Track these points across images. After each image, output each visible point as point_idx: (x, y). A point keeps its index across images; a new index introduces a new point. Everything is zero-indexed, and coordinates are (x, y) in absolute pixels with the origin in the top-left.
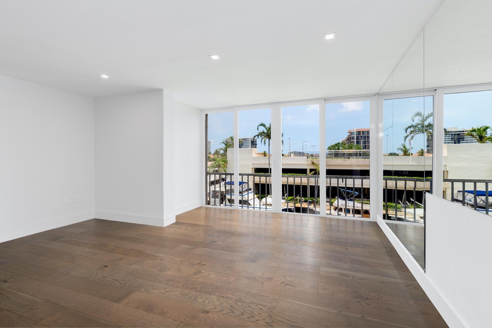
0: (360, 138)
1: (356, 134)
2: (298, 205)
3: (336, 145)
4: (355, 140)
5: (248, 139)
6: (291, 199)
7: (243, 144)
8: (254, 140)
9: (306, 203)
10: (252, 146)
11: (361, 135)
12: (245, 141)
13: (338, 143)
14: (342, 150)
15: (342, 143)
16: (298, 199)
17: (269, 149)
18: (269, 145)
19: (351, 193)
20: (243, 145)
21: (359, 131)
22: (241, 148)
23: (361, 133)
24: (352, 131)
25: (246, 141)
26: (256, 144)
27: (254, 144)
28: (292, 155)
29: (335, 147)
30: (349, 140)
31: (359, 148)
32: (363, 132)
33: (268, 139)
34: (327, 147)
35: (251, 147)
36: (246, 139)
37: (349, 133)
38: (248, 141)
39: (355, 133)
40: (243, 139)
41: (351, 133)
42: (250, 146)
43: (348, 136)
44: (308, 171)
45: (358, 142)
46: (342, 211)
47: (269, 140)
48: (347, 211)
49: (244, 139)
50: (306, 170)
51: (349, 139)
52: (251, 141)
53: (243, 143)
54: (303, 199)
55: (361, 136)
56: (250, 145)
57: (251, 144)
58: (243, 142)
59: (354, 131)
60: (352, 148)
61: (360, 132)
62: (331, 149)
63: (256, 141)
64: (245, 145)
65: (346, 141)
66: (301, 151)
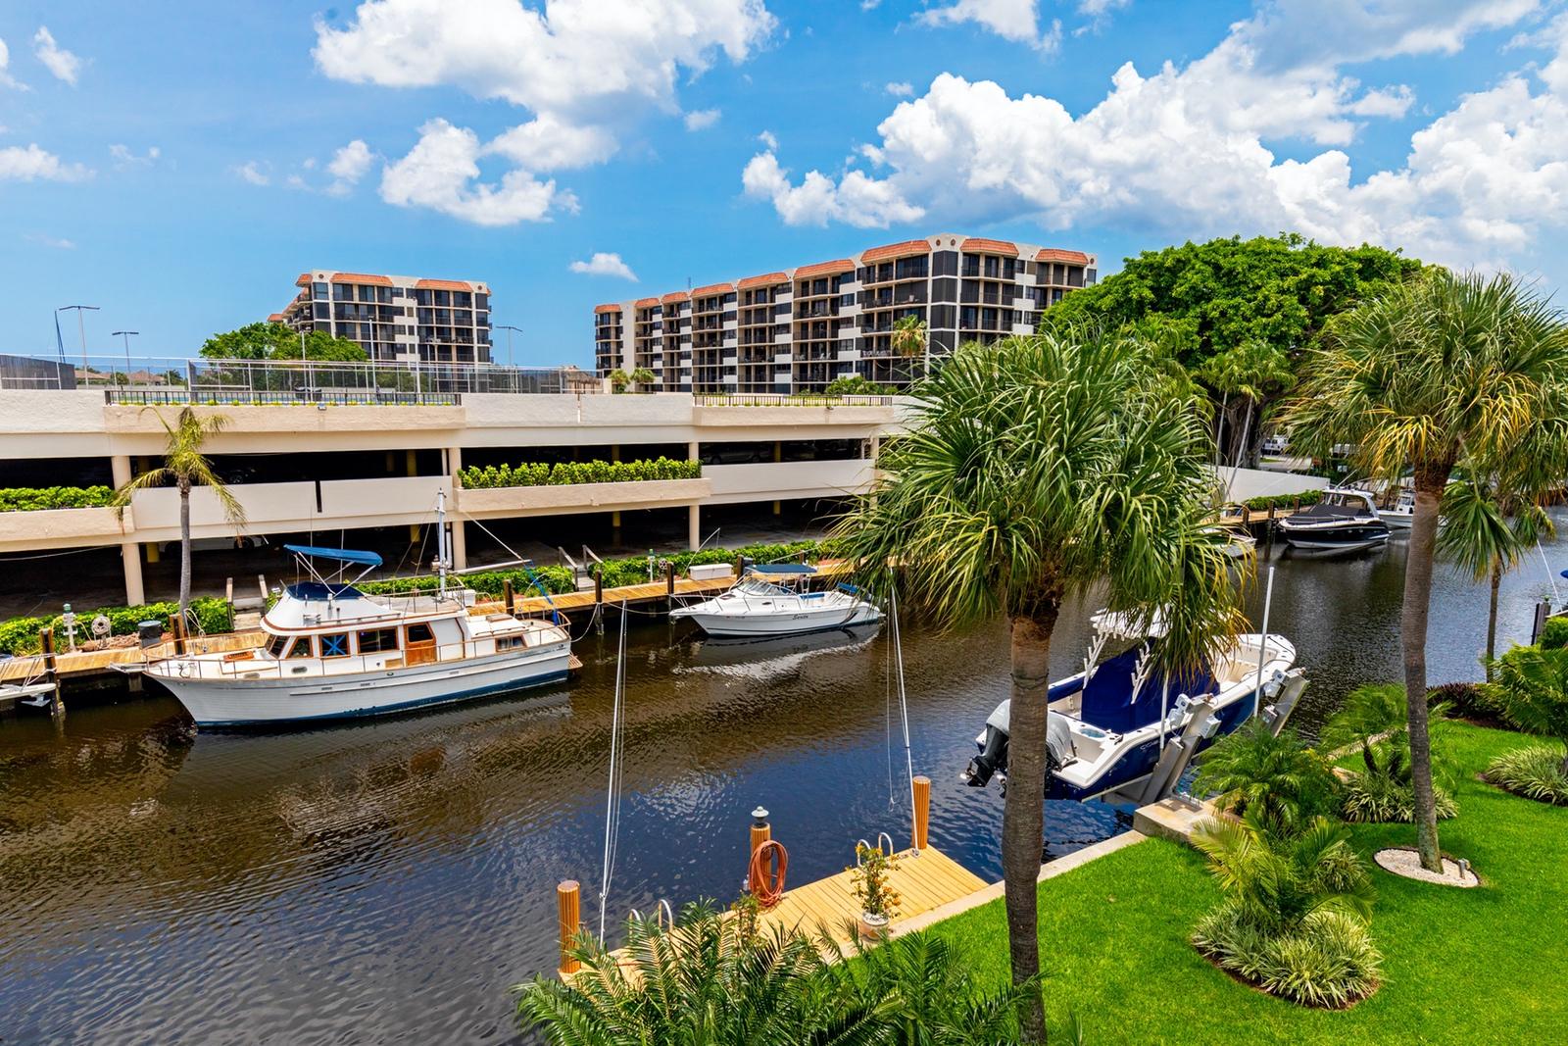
0: (349, 311)
1: (334, 294)
3: (245, 333)
4: (332, 320)
6: (20, 634)
9: (122, 639)
11: (356, 300)
13: (256, 328)
14: (275, 357)
15: (275, 329)
19: (345, 563)
21: (346, 281)
23: (356, 291)
24: (316, 280)
29: (238, 344)
30: (305, 318)
31: (352, 353)
32: (363, 288)
34: (202, 344)
37: (304, 285)
39: (331, 291)
41: (313, 289)
43: (299, 299)
44: (121, 473)
45: (342, 329)
46: (310, 654)
48: (335, 645)
50: (106, 462)
51: (307, 312)
54: (106, 620)
55: (357, 305)
59: (324, 281)
60: (320, 353)
61: (351, 285)
62: (220, 353)
65: (290, 321)
66: (53, 355)
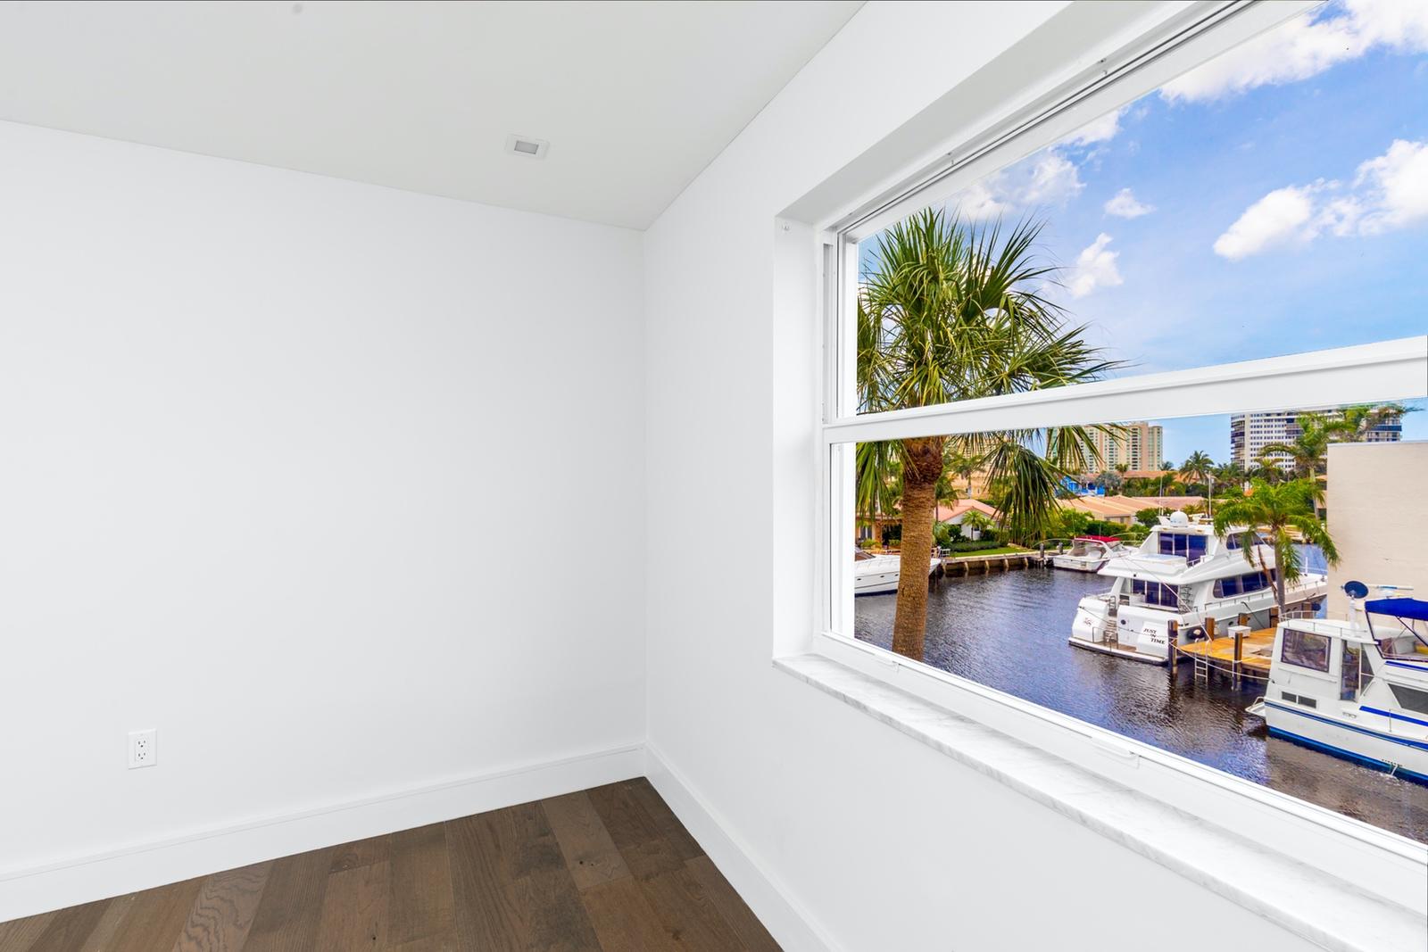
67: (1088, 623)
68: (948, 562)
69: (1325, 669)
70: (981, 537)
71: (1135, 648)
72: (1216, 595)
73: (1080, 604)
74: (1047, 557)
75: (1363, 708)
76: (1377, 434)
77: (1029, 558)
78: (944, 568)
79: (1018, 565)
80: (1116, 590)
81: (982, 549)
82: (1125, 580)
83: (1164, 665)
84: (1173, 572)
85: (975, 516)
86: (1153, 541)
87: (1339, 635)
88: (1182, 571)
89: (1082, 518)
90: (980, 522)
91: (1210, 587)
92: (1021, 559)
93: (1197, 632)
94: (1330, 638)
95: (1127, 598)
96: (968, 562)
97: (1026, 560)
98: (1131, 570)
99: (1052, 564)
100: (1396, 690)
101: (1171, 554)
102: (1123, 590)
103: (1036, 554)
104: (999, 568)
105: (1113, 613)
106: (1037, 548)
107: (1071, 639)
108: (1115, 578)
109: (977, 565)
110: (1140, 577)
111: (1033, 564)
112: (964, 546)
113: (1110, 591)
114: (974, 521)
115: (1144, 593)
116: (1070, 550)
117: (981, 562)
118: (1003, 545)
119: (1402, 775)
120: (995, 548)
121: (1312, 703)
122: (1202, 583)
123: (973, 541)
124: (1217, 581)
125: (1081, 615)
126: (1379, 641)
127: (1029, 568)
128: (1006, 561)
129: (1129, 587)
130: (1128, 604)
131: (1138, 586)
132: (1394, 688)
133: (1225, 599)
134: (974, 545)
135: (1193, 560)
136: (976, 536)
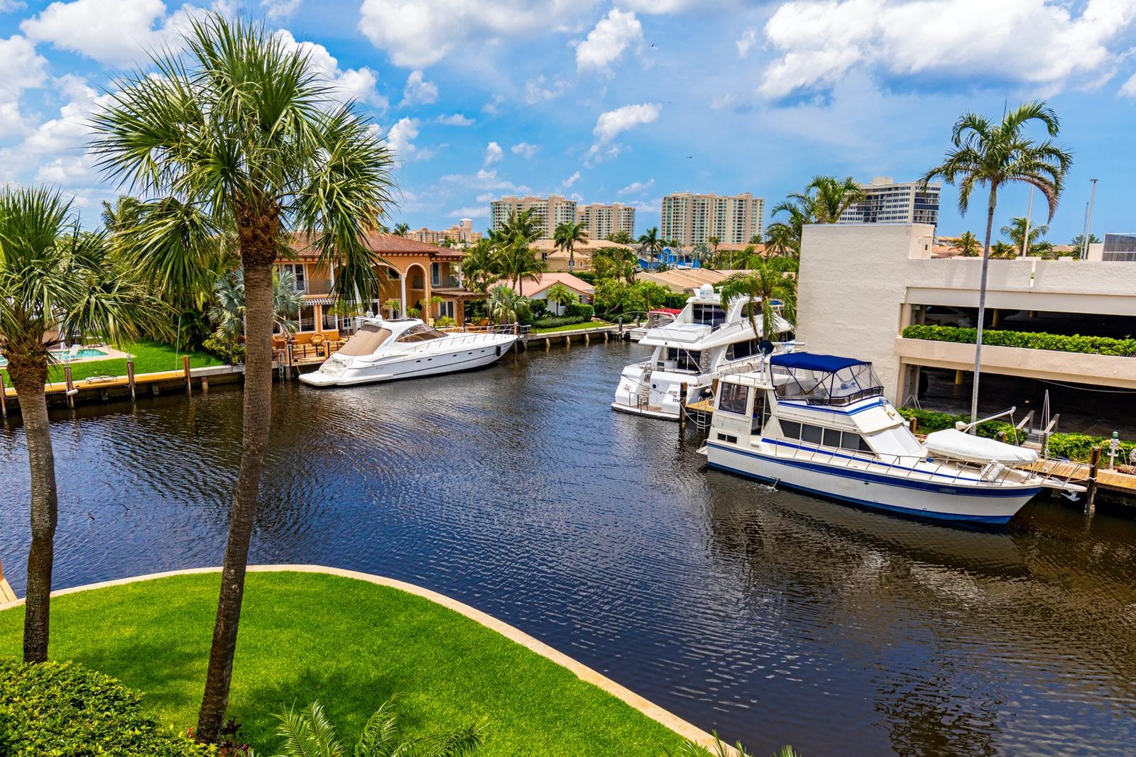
2: (1111, 477)
5: (903, 188)
6: (1077, 446)
7: (881, 207)
8: (927, 192)
10: (919, 215)
12: (890, 195)
16: (1113, 448)
17: (989, 226)
18: (991, 210)
20: (884, 209)
22: (874, 220)
25: (897, 195)
26: (937, 207)
27: (925, 206)
28: (1096, 252)
33: (989, 183)
35: (915, 218)
36: (897, 189)
38: (903, 194)
40: (885, 190)
42: (911, 214)
47: (994, 188)
49: (890, 189)
52: (917, 194)
53: (884, 204)
56: (911, 209)
57: (916, 207)
58: (882, 201)
63: (936, 195)
64: (891, 209)
67: (627, 389)
68: (530, 339)
69: (743, 412)
70: (565, 312)
71: (661, 409)
72: (729, 357)
73: (623, 373)
74: (625, 330)
75: (764, 440)
76: (921, 212)
77: (609, 332)
78: (525, 344)
79: (598, 339)
80: (655, 358)
81: (566, 324)
82: (663, 348)
83: (679, 421)
84: (693, 340)
85: (560, 290)
86: (688, 312)
87: (753, 384)
88: (702, 337)
89: (660, 291)
90: (565, 296)
91: (723, 353)
92: (602, 334)
93: (708, 391)
94: (748, 387)
95: (663, 364)
96: (550, 338)
97: (606, 334)
98: (663, 339)
99: (629, 336)
100: (784, 423)
101: (701, 323)
102: (661, 358)
103: (614, 328)
104: (579, 341)
105: (648, 378)
106: (616, 322)
107: (614, 405)
108: (654, 347)
109: (559, 340)
110: (672, 344)
111: (612, 337)
112: (549, 321)
113: (650, 359)
114: (559, 295)
115: (676, 360)
116: (644, 324)
117: (562, 337)
118: (587, 320)
119: (782, 486)
120: (578, 322)
121: (733, 440)
122: (718, 348)
123: (558, 316)
124: (730, 345)
125: (624, 382)
126: (775, 387)
127: (609, 341)
128: (587, 336)
129: (666, 355)
130: (663, 371)
131: (672, 353)
132: (781, 421)
133: (735, 361)
134: (558, 321)
135: (716, 327)
136: (561, 311)
